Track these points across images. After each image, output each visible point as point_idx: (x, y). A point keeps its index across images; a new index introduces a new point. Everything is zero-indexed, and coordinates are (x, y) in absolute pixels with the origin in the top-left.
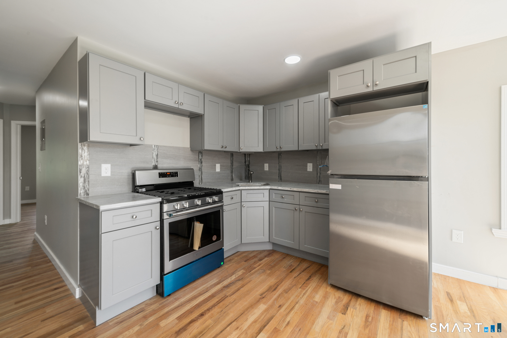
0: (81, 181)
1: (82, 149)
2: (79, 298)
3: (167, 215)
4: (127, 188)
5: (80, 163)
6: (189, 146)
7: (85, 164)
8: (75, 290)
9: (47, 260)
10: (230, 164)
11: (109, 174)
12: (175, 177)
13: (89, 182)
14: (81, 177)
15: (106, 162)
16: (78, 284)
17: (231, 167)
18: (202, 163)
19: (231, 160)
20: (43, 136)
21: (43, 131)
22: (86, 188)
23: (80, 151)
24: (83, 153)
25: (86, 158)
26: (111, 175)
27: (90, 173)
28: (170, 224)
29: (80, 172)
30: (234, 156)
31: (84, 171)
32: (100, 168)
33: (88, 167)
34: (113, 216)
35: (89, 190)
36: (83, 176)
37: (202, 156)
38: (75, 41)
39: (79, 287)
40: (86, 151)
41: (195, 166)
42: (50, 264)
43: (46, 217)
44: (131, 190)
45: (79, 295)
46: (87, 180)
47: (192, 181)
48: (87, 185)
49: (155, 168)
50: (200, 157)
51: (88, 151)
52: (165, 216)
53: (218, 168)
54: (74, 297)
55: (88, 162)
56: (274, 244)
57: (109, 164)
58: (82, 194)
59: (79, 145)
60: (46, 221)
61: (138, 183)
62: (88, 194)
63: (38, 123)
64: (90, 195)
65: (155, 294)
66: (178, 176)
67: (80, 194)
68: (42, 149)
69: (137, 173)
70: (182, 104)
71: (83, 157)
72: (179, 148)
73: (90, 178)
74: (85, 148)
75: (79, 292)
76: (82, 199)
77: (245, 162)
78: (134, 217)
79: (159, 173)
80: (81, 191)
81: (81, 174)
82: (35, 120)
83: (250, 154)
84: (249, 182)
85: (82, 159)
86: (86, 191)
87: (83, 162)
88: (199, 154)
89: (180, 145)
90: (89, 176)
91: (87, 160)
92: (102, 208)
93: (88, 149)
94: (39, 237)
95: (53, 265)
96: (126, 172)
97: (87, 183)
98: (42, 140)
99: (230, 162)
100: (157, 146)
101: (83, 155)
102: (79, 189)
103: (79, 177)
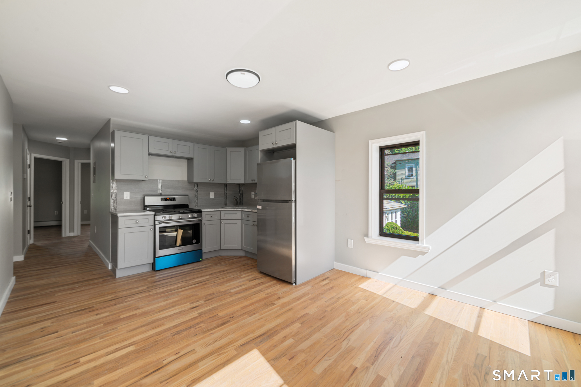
0: (112, 202)
1: (113, 183)
2: (111, 269)
3: (158, 222)
4: (140, 207)
5: (111, 191)
6: (187, 180)
7: (114, 192)
8: (108, 264)
9: (96, 255)
10: (224, 193)
11: (128, 198)
12: (173, 201)
13: (116, 202)
14: (112, 199)
15: (127, 191)
16: (110, 261)
17: (225, 195)
18: (197, 191)
19: (225, 189)
20: (94, 173)
21: (94, 169)
22: (115, 206)
23: (111, 184)
24: (113, 185)
25: (115, 188)
26: (130, 198)
27: (117, 197)
28: (160, 228)
29: (112, 197)
30: (227, 186)
31: (114, 196)
32: (123, 194)
33: (116, 194)
34: (125, 220)
35: (116, 207)
36: (113, 199)
37: (198, 187)
38: (109, 120)
39: (110, 263)
40: (115, 184)
41: (192, 194)
42: (97, 256)
43: (96, 227)
44: (143, 208)
45: (111, 267)
46: (115, 201)
47: (188, 204)
48: (115, 204)
49: (161, 195)
50: (196, 188)
51: (116, 184)
52: (156, 223)
53: (212, 195)
54: (108, 268)
55: (116, 191)
56: (246, 251)
57: (128, 192)
58: (113, 210)
59: (111, 181)
60: (96, 230)
61: (146, 204)
62: (116, 210)
63: (91, 161)
64: (117, 210)
65: (152, 270)
66: (175, 200)
67: (112, 209)
68: (94, 182)
69: (146, 198)
70: (175, 153)
71: (113, 188)
72: (178, 181)
73: (117, 200)
74: (115, 183)
75: (111, 266)
76: (113, 212)
77: (239, 191)
78: (137, 221)
79: (161, 198)
80: (112, 208)
81: (112, 198)
82: (90, 159)
83: (243, 185)
84: (236, 206)
85: (113, 189)
86: (115, 208)
87: (113, 191)
88: (195, 185)
89: (180, 179)
90: (116, 199)
91: (116, 189)
92: (119, 215)
93: (116, 183)
94: (92, 243)
95: (99, 257)
96: (139, 197)
97: (115, 203)
98: (94, 175)
99: (224, 191)
100: (161, 180)
101: (113, 187)
102: (111, 206)
103: (111, 199)
